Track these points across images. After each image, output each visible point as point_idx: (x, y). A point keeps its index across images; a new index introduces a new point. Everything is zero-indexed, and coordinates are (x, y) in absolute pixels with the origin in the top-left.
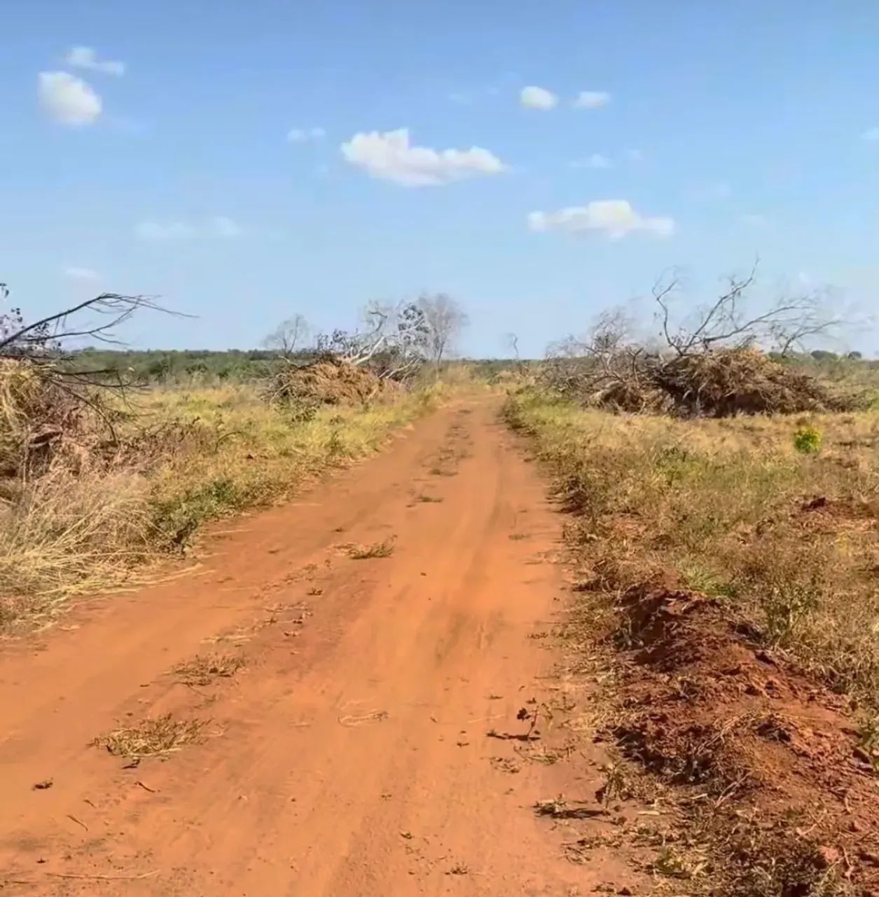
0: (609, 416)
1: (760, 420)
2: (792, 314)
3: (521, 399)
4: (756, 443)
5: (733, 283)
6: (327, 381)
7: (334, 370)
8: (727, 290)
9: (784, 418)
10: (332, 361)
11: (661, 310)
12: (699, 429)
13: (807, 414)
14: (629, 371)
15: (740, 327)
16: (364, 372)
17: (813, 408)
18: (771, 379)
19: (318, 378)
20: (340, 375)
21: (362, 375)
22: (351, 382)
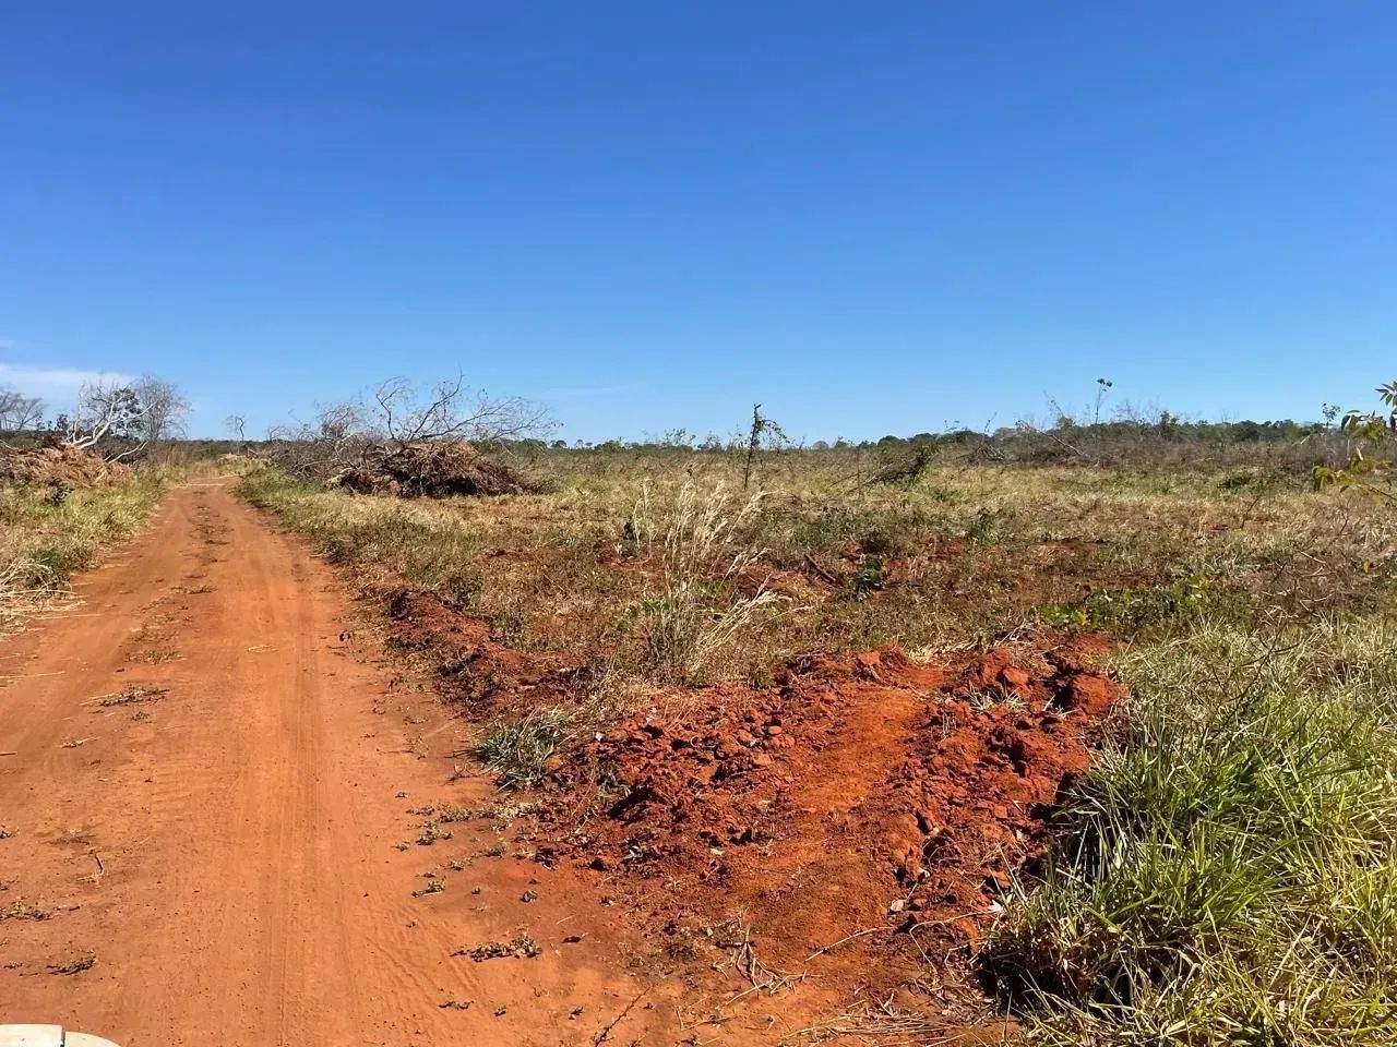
0: (347, 498)
1: (471, 501)
2: (492, 419)
3: (254, 481)
4: (466, 518)
5: (443, 393)
6: (51, 464)
7: (57, 454)
8: (439, 399)
9: (490, 499)
10: (55, 445)
11: (384, 412)
12: (421, 508)
13: (507, 496)
14: (361, 460)
15: (451, 428)
16: (90, 456)
17: (514, 492)
18: (480, 468)
19: (40, 462)
20: (64, 458)
21: (88, 459)
22: (77, 465)
